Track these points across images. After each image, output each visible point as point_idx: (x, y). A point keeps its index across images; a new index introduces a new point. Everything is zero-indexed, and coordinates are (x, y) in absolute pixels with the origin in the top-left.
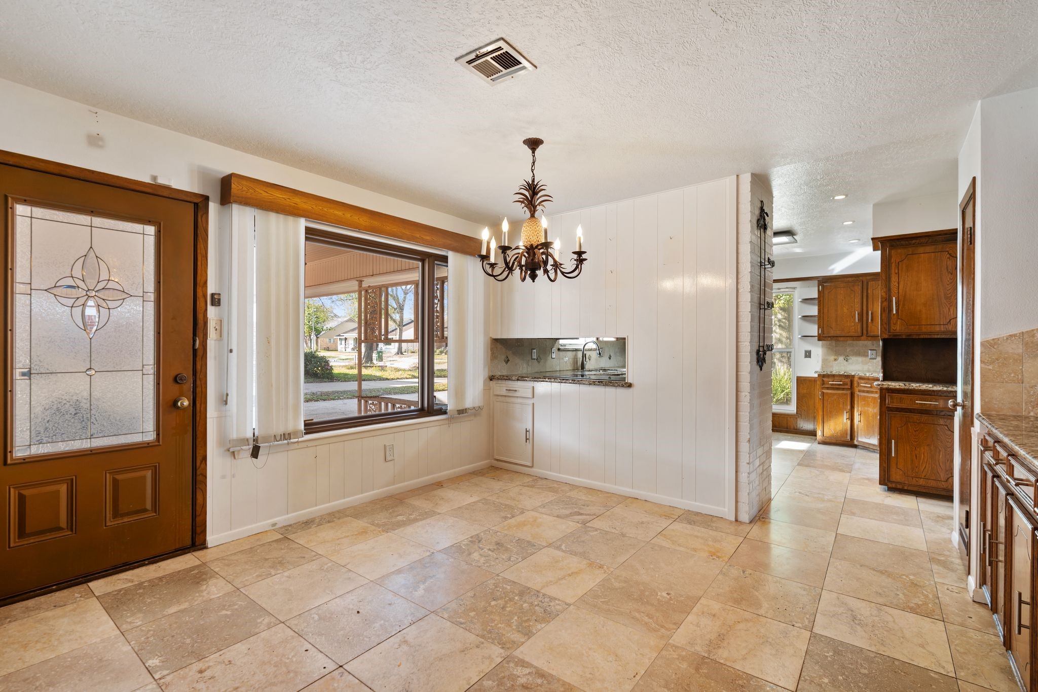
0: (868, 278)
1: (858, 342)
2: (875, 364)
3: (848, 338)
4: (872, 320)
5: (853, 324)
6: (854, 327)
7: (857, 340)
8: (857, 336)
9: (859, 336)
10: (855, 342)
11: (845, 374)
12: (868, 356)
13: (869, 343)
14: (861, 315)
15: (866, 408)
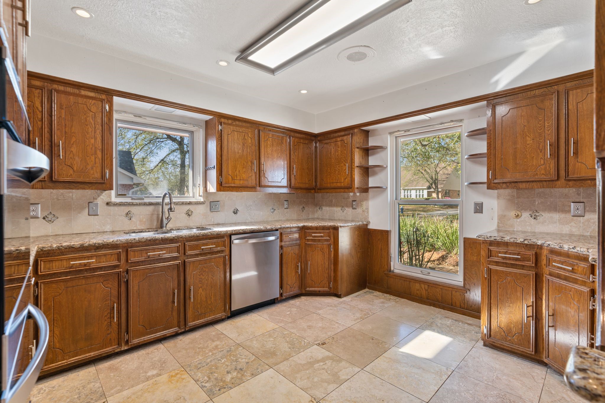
0: (569, 85)
1: (552, 190)
2: (581, 225)
3: (534, 184)
4: (576, 153)
5: (542, 162)
6: (543, 167)
7: (548, 187)
8: (549, 181)
9: (553, 181)
10: (547, 190)
11: (526, 242)
12: (569, 211)
13: (571, 191)
14: (556, 147)
15: (564, 307)
